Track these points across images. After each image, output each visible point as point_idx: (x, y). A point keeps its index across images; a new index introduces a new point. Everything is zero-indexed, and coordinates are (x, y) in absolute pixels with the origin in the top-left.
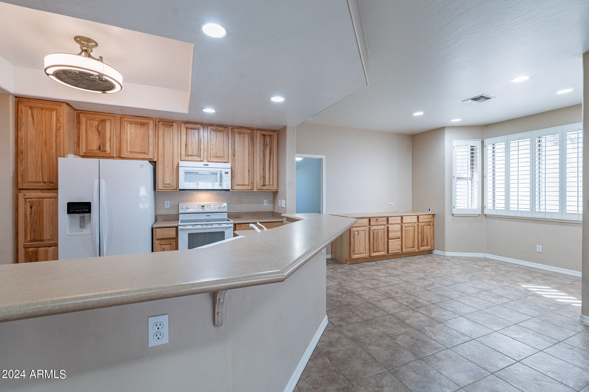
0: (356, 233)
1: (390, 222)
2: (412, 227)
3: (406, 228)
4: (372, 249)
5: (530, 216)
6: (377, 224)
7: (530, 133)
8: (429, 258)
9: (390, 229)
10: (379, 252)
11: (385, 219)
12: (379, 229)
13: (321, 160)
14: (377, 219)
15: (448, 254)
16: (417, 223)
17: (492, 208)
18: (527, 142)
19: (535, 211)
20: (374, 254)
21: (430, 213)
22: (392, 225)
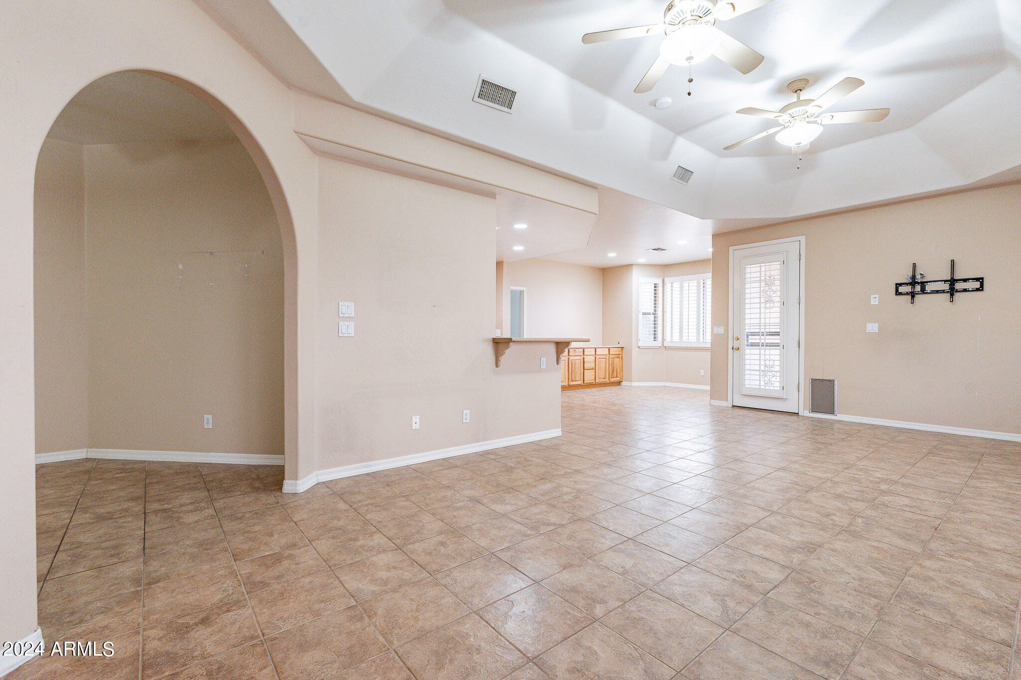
1: (585, 354)
2: (604, 358)
3: (599, 359)
4: (570, 378)
6: (575, 355)
7: (696, 276)
8: (618, 387)
9: (585, 360)
10: (576, 381)
11: (582, 350)
12: (576, 360)
13: (521, 292)
14: (574, 351)
15: (634, 384)
16: (608, 355)
17: (670, 340)
18: (694, 284)
20: (572, 383)
21: (619, 346)
22: (587, 356)
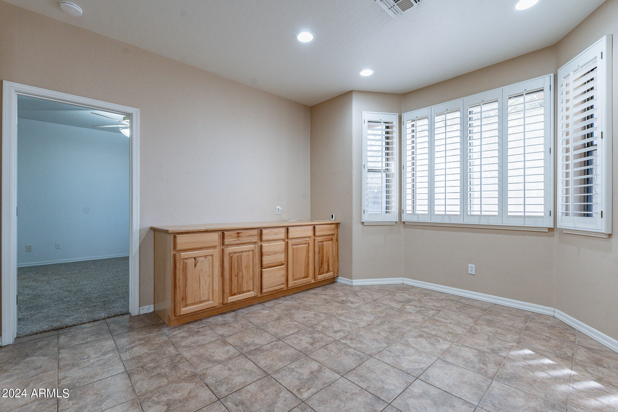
0: (191, 262)
1: (264, 238)
2: (305, 244)
3: (294, 247)
4: (227, 290)
5: (460, 222)
6: (238, 242)
8: (329, 292)
9: (264, 250)
10: (243, 292)
11: (255, 232)
12: (242, 252)
14: (238, 233)
15: (357, 282)
16: (313, 238)
17: (411, 212)
19: (468, 215)
20: (231, 299)
21: (333, 221)
22: (269, 242)
